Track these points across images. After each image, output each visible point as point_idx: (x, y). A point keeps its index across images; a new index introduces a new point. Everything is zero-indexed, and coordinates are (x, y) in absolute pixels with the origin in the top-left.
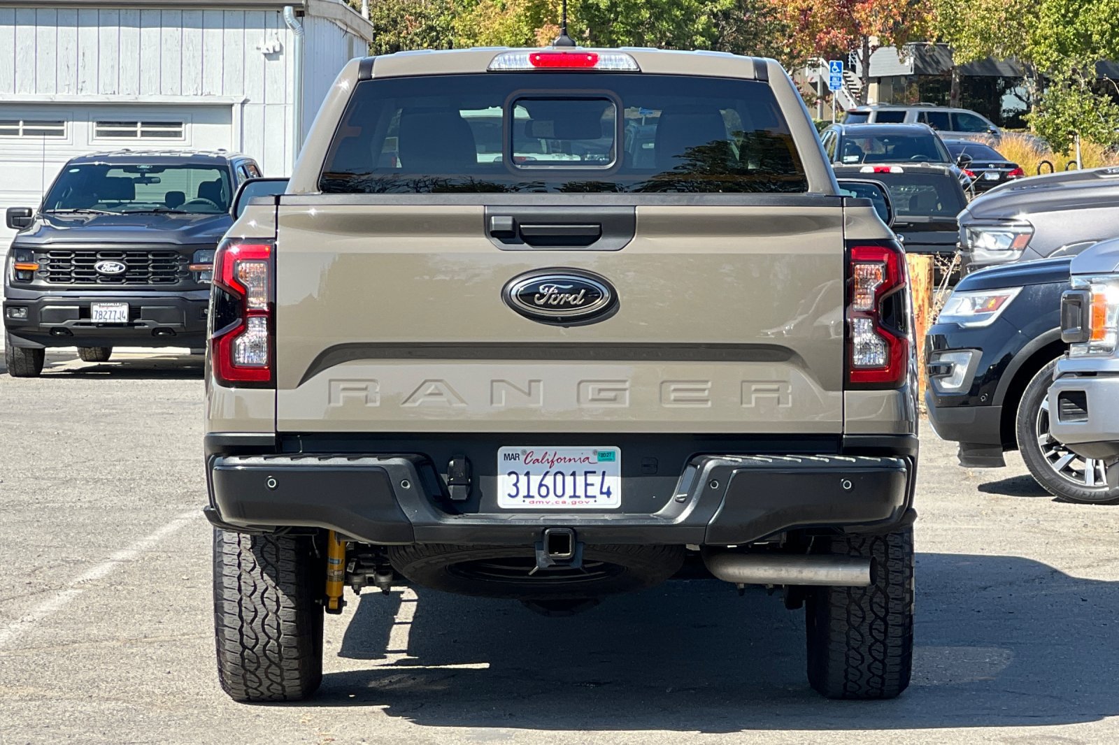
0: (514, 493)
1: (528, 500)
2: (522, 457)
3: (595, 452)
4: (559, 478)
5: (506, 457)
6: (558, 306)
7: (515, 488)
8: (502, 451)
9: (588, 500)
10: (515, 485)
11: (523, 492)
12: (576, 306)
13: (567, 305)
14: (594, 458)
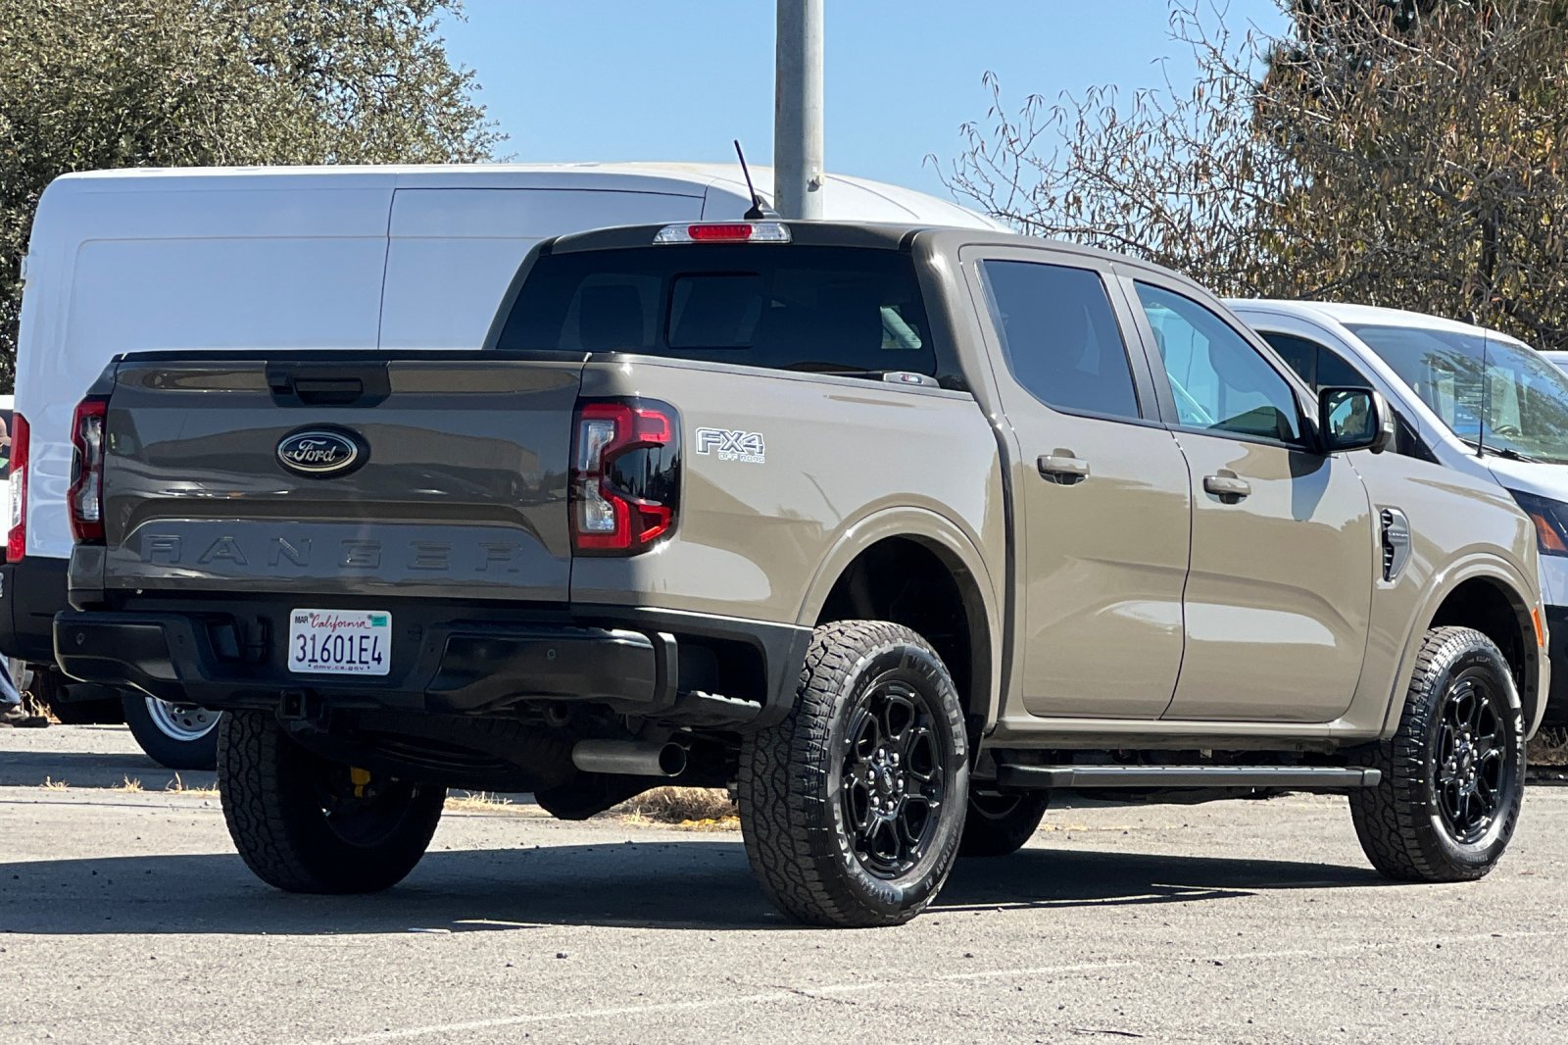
0: (301, 657)
1: (313, 664)
2: (310, 620)
3: (370, 617)
4: (339, 641)
5: (298, 620)
6: (313, 463)
7: (301, 652)
8: (295, 613)
9: (362, 665)
10: (303, 648)
11: (309, 656)
12: (328, 462)
13: (321, 462)
14: (369, 623)
